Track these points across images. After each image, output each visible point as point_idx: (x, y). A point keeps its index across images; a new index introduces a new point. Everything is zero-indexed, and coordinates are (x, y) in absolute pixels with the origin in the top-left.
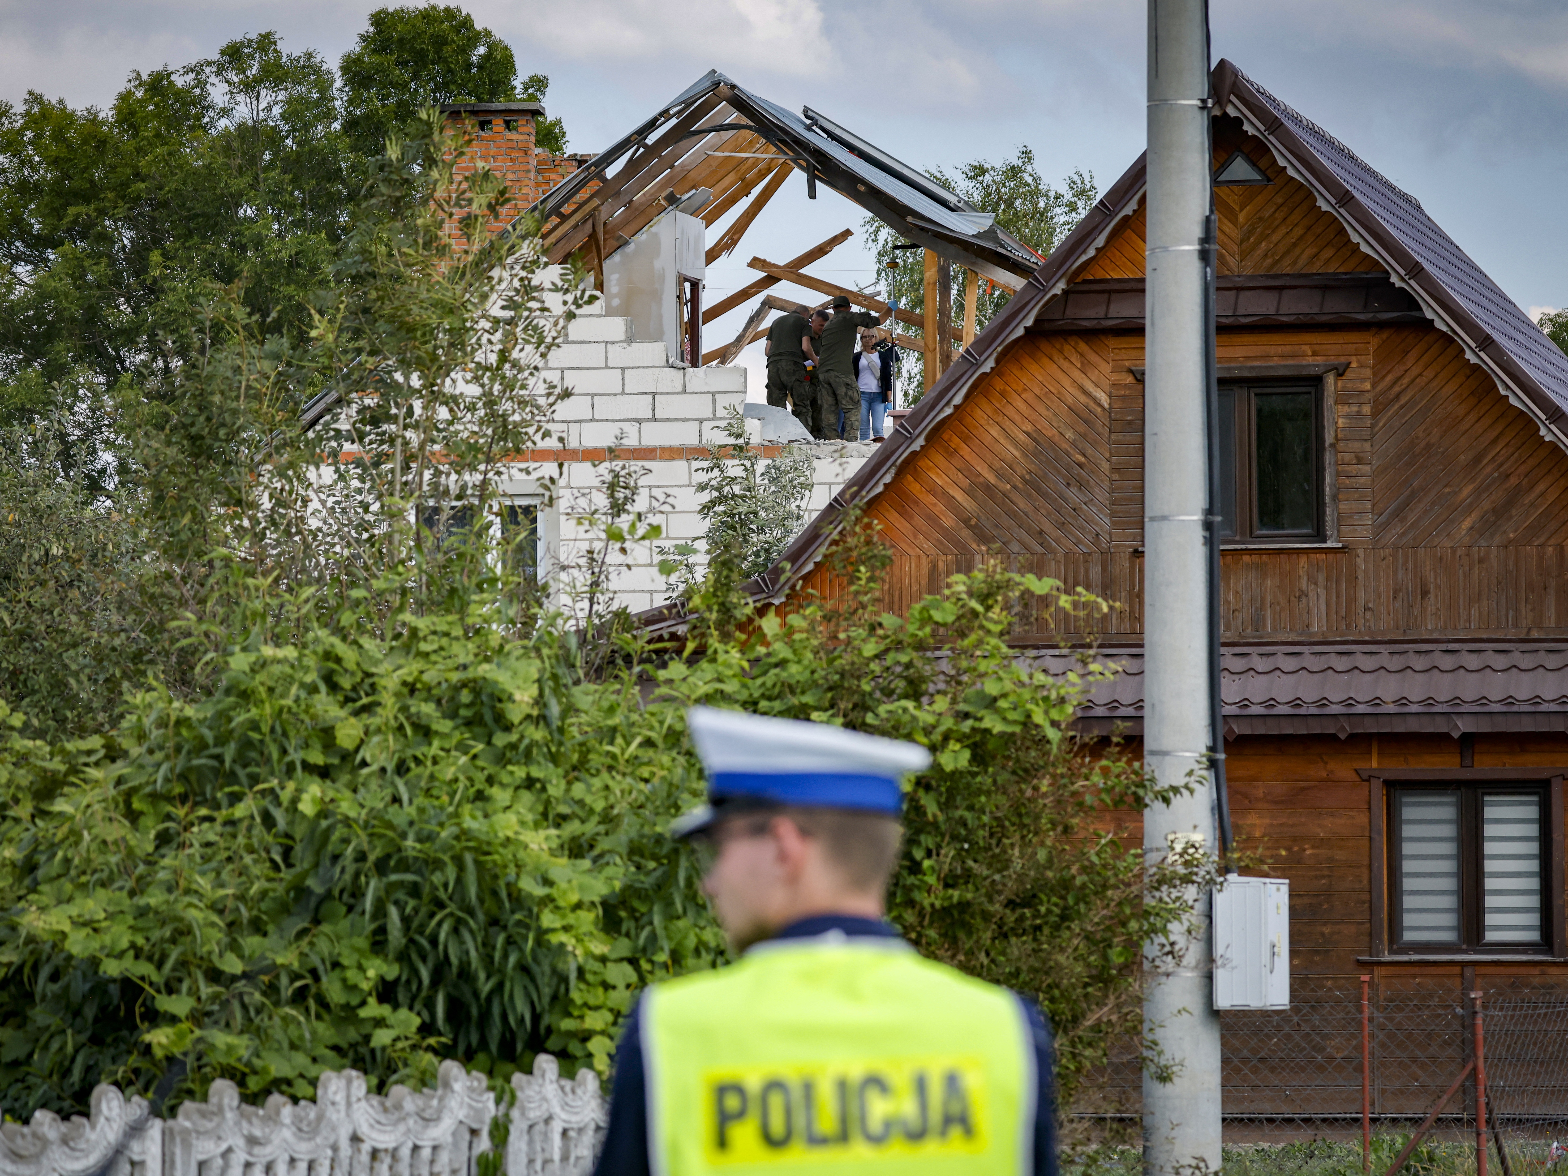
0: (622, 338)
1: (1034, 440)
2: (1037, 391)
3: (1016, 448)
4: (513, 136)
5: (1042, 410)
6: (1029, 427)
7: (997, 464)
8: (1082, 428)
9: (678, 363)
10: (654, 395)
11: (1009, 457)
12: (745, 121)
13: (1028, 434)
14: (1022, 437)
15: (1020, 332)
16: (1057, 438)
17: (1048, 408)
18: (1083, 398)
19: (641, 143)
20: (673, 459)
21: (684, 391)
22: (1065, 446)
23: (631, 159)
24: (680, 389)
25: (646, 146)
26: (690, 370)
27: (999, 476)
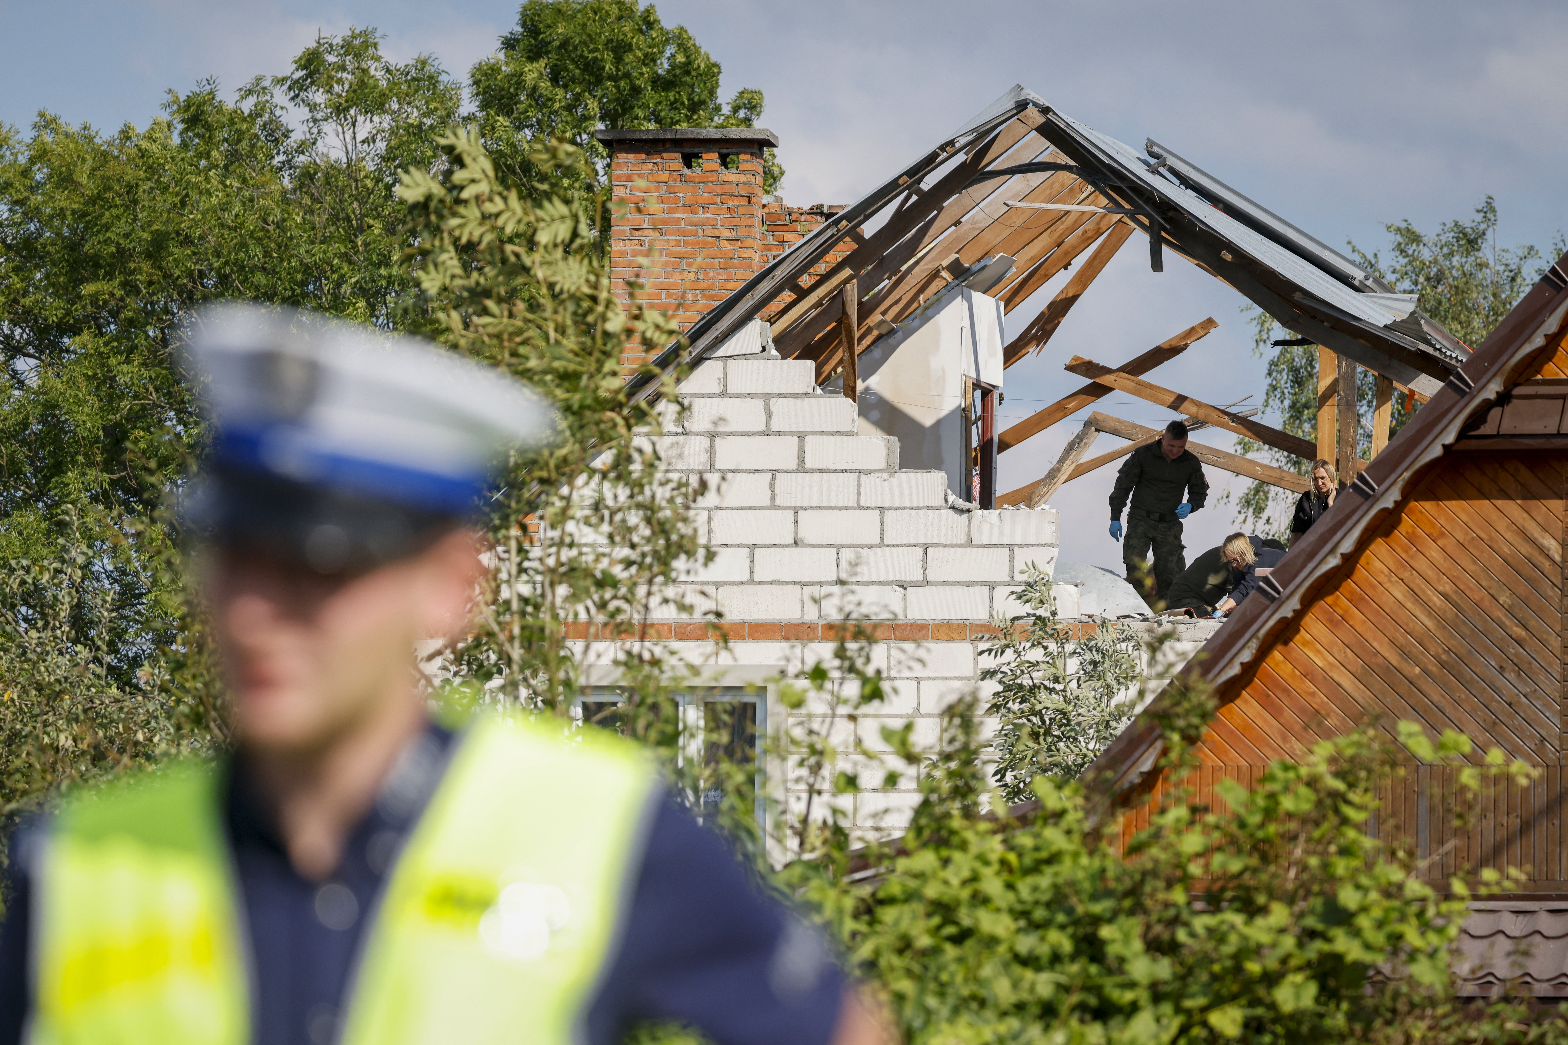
0: (882, 465)
1: (1455, 605)
2: (1460, 536)
3: (1429, 615)
4: (730, 175)
5: (1466, 562)
6: (1448, 588)
7: (1400, 639)
8: (1523, 588)
9: (962, 503)
10: (926, 547)
11: (1419, 628)
12: (1063, 159)
13: (1445, 596)
14: (1437, 601)
15: (1436, 451)
16: (1487, 602)
17: (1475, 560)
18: (1525, 549)
19: (913, 187)
20: (952, 639)
21: (970, 543)
22: (1499, 614)
23: (898, 212)
24: (963, 540)
25: (919, 192)
26: (978, 513)
27: (1405, 653)
